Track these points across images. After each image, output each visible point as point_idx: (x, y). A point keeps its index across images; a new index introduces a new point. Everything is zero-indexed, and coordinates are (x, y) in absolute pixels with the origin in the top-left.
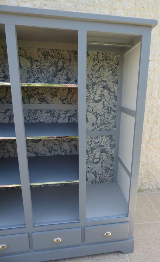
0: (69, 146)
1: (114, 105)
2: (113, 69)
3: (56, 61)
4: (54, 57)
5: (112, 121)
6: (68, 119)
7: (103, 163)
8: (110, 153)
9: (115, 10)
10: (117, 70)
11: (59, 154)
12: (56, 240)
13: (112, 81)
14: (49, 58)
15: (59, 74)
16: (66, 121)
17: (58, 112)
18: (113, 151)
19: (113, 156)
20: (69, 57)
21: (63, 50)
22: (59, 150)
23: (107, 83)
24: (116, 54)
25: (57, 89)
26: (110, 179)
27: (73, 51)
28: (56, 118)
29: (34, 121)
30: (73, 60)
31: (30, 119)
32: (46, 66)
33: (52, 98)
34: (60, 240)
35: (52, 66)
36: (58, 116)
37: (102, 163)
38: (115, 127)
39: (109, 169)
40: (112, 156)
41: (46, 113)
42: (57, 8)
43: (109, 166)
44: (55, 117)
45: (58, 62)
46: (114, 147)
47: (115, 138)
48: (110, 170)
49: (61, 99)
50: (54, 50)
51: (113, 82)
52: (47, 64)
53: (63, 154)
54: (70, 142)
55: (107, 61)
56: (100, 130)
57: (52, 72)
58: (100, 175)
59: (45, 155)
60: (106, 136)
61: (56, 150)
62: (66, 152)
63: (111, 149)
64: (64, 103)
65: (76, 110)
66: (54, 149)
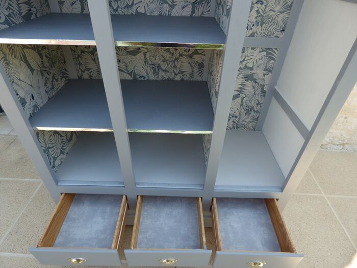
0: (188, 65)
6: (190, 9)
7: (245, 99)
11: (171, 78)
16: (187, 12)
18: (268, 78)
19: (265, 88)
29: (126, 12)
31: (118, 7)
37: (243, 99)
38: (283, 30)
39: (252, 109)
40: (262, 89)
43: (253, 104)
46: (271, 72)
53: (178, 78)
54: (191, 56)
56: (252, 35)
58: (236, 117)
59: (147, 78)
60: (261, 50)
61: (165, 71)
62: (183, 76)
63: (264, 75)
66: (163, 68)
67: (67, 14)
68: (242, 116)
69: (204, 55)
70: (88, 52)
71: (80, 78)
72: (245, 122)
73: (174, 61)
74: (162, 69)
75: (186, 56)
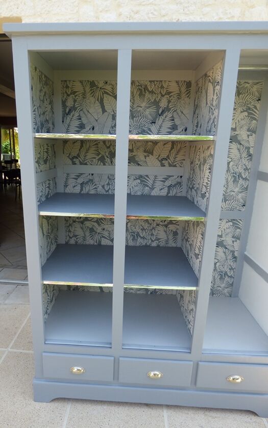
1: (246, 169)
2: (249, 109)
3: (157, 100)
4: (155, 93)
5: (240, 196)
8: (231, 249)
9: (253, 7)
10: (257, 109)
12: (152, 374)
13: (245, 128)
14: (147, 94)
15: (160, 119)
16: (164, 193)
17: (152, 178)
18: (237, 245)
19: (236, 254)
20: (179, 92)
21: (169, 82)
22: (149, 237)
23: (236, 133)
24: (258, 83)
25: (155, 142)
26: (226, 291)
27: (185, 81)
28: (150, 188)
30: (183, 95)
31: (110, 189)
32: (141, 107)
33: (145, 157)
34: (158, 375)
35: (150, 107)
36: (153, 185)
39: (226, 274)
41: (134, 179)
42: (154, 15)
43: (226, 269)
44: (148, 186)
45: (160, 100)
46: (239, 239)
47: (241, 224)
48: (228, 276)
49: (160, 159)
50: (156, 83)
51: (249, 130)
52: (143, 105)
53: (154, 244)
55: (241, 96)
57: (150, 117)
60: (227, 221)
61: (143, 238)
62: (159, 242)
63: (233, 242)
64: (163, 165)
65: (181, 177)
67: (69, 193)
68: (216, 280)
69: (178, 225)
70: (79, 222)
71: (67, 243)
72: (220, 288)
73: (151, 230)
74: (140, 237)
75: (161, 225)
